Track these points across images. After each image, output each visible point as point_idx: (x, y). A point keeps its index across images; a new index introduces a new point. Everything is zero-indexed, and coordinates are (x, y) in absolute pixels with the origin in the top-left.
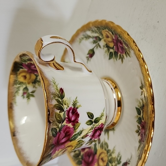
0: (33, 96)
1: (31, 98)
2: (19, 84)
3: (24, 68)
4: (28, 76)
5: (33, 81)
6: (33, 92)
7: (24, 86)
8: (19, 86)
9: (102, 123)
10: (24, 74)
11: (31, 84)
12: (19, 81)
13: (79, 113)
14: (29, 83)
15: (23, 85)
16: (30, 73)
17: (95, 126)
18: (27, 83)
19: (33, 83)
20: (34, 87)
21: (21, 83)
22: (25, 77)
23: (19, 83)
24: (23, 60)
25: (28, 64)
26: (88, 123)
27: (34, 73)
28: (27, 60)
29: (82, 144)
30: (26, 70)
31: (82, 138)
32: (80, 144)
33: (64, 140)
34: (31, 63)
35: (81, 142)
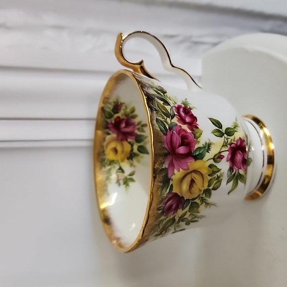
0: (132, 180)
1: (131, 184)
2: (110, 165)
3: (110, 132)
4: (119, 148)
5: (128, 156)
6: (132, 174)
7: (117, 167)
8: (109, 167)
9: (240, 138)
10: (113, 145)
11: (126, 161)
12: (108, 160)
13: (195, 115)
14: (123, 161)
15: (115, 165)
16: (122, 140)
17: (229, 140)
18: (120, 160)
19: (128, 159)
20: (132, 165)
21: (112, 162)
22: (115, 150)
23: (108, 163)
24: (108, 116)
25: (115, 121)
26: (216, 134)
27: (127, 140)
28: (113, 110)
29: (218, 177)
30: (114, 135)
31: (214, 159)
32: (216, 176)
33: (182, 150)
34: (119, 117)
35: (215, 170)
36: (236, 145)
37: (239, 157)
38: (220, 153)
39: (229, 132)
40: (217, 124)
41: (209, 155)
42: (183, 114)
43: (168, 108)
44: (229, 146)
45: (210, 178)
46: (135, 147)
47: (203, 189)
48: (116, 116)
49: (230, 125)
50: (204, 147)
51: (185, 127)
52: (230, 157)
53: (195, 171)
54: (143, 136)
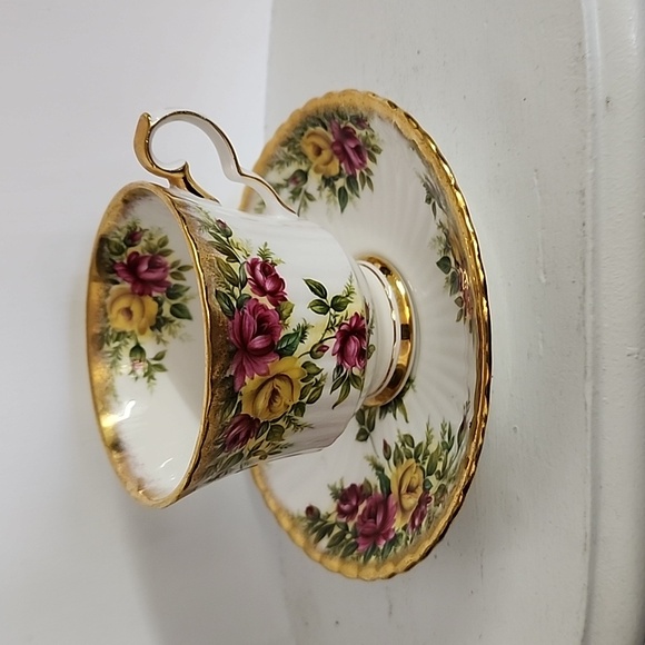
0: (161, 368)
1: (158, 375)
2: (117, 340)
3: (119, 280)
4: (135, 308)
5: (154, 322)
6: (159, 357)
7: (132, 344)
8: (117, 344)
9: (356, 314)
10: (123, 303)
11: (149, 331)
12: (113, 330)
13: (281, 277)
14: (142, 332)
15: (128, 340)
16: (141, 294)
17: (338, 319)
18: (136, 331)
19: (152, 328)
20: (159, 340)
21: (120, 335)
22: (128, 312)
23: (115, 336)
24: (115, 250)
25: (128, 261)
26: (316, 308)
27: (150, 295)
28: (124, 241)
29: (318, 382)
30: (127, 286)
31: (311, 353)
32: (313, 380)
33: (258, 342)
34: (137, 253)
35: (313, 370)
36: (350, 325)
37: (353, 347)
38: (321, 341)
39: (339, 304)
40: (318, 289)
41: (303, 347)
42: (260, 276)
43: (235, 266)
44: (337, 329)
45: (303, 384)
46: (166, 307)
47: (291, 404)
48: (130, 250)
49: (340, 292)
50: (296, 333)
51: (264, 300)
52: (338, 347)
53: (280, 376)
54: (182, 286)
